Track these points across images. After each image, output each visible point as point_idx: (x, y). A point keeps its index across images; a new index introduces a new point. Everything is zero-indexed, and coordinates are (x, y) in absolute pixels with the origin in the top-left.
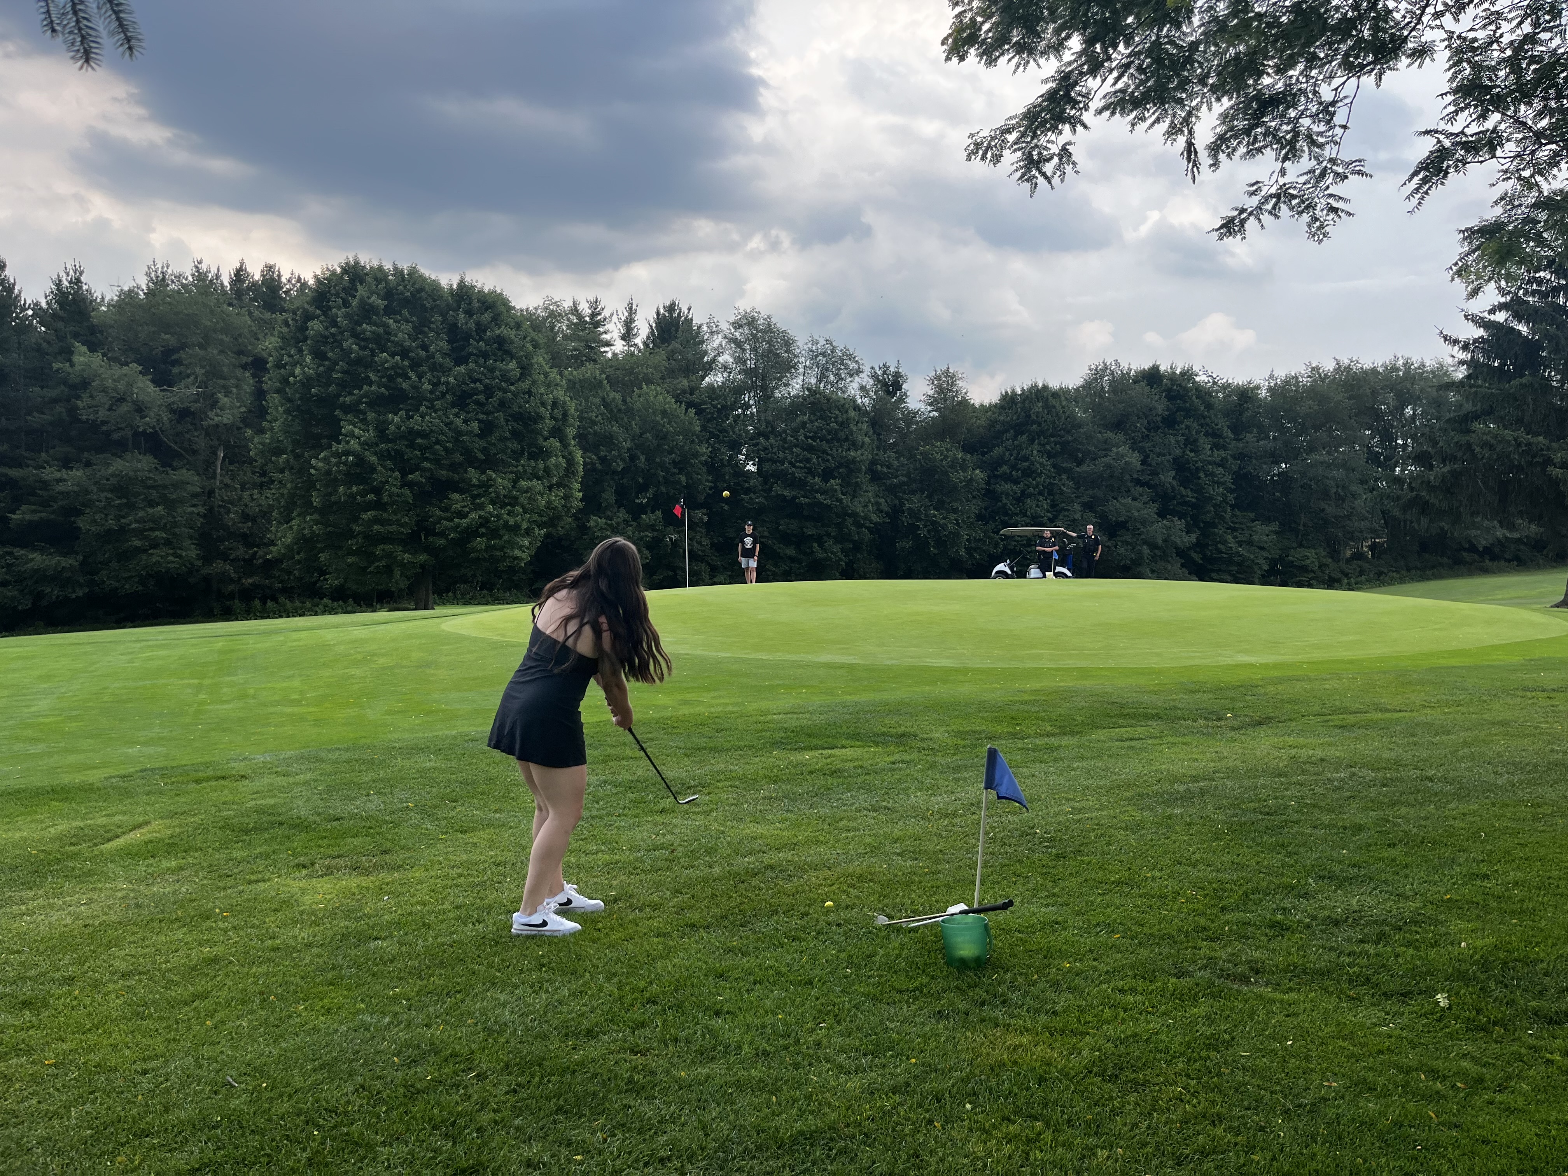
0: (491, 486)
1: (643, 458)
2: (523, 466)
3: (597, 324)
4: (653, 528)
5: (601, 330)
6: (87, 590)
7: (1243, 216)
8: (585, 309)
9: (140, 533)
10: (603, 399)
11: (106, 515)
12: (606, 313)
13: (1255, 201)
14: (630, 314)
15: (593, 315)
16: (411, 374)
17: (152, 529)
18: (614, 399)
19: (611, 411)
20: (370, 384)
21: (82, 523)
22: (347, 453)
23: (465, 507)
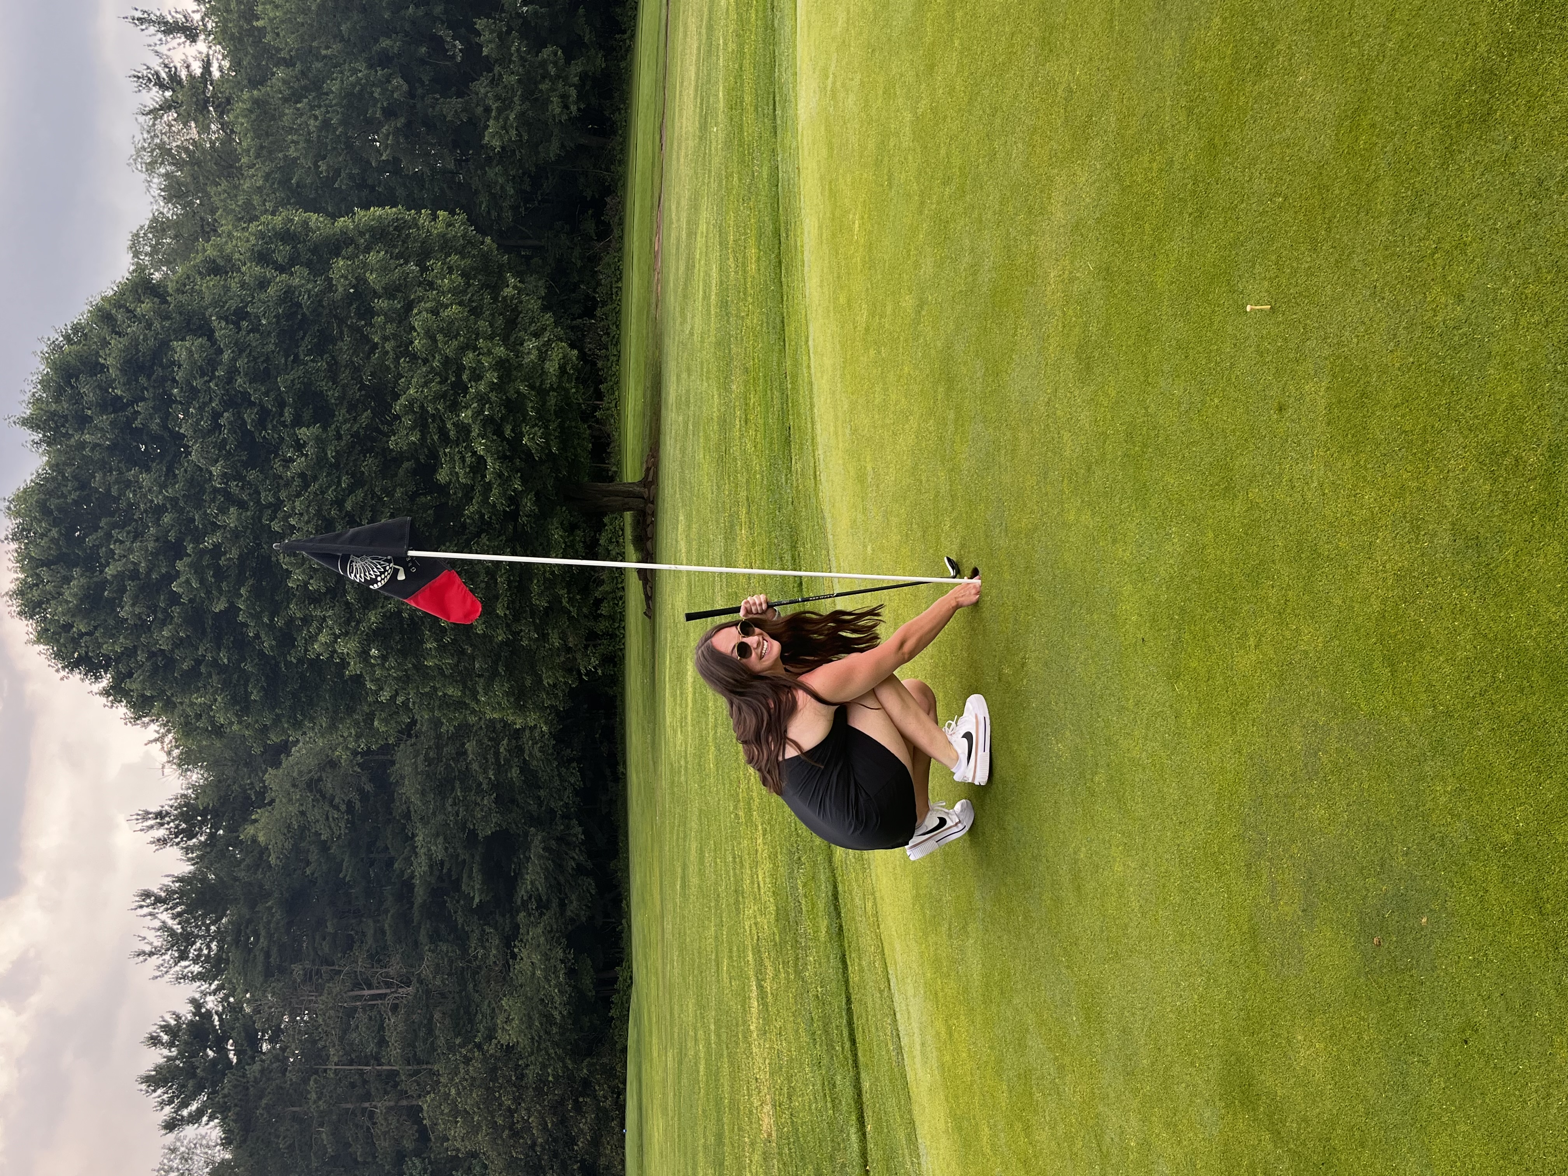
0: (422, 407)
2: (385, 339)
16: (208, 542)
22: (364, 655)
23: (463, 459)
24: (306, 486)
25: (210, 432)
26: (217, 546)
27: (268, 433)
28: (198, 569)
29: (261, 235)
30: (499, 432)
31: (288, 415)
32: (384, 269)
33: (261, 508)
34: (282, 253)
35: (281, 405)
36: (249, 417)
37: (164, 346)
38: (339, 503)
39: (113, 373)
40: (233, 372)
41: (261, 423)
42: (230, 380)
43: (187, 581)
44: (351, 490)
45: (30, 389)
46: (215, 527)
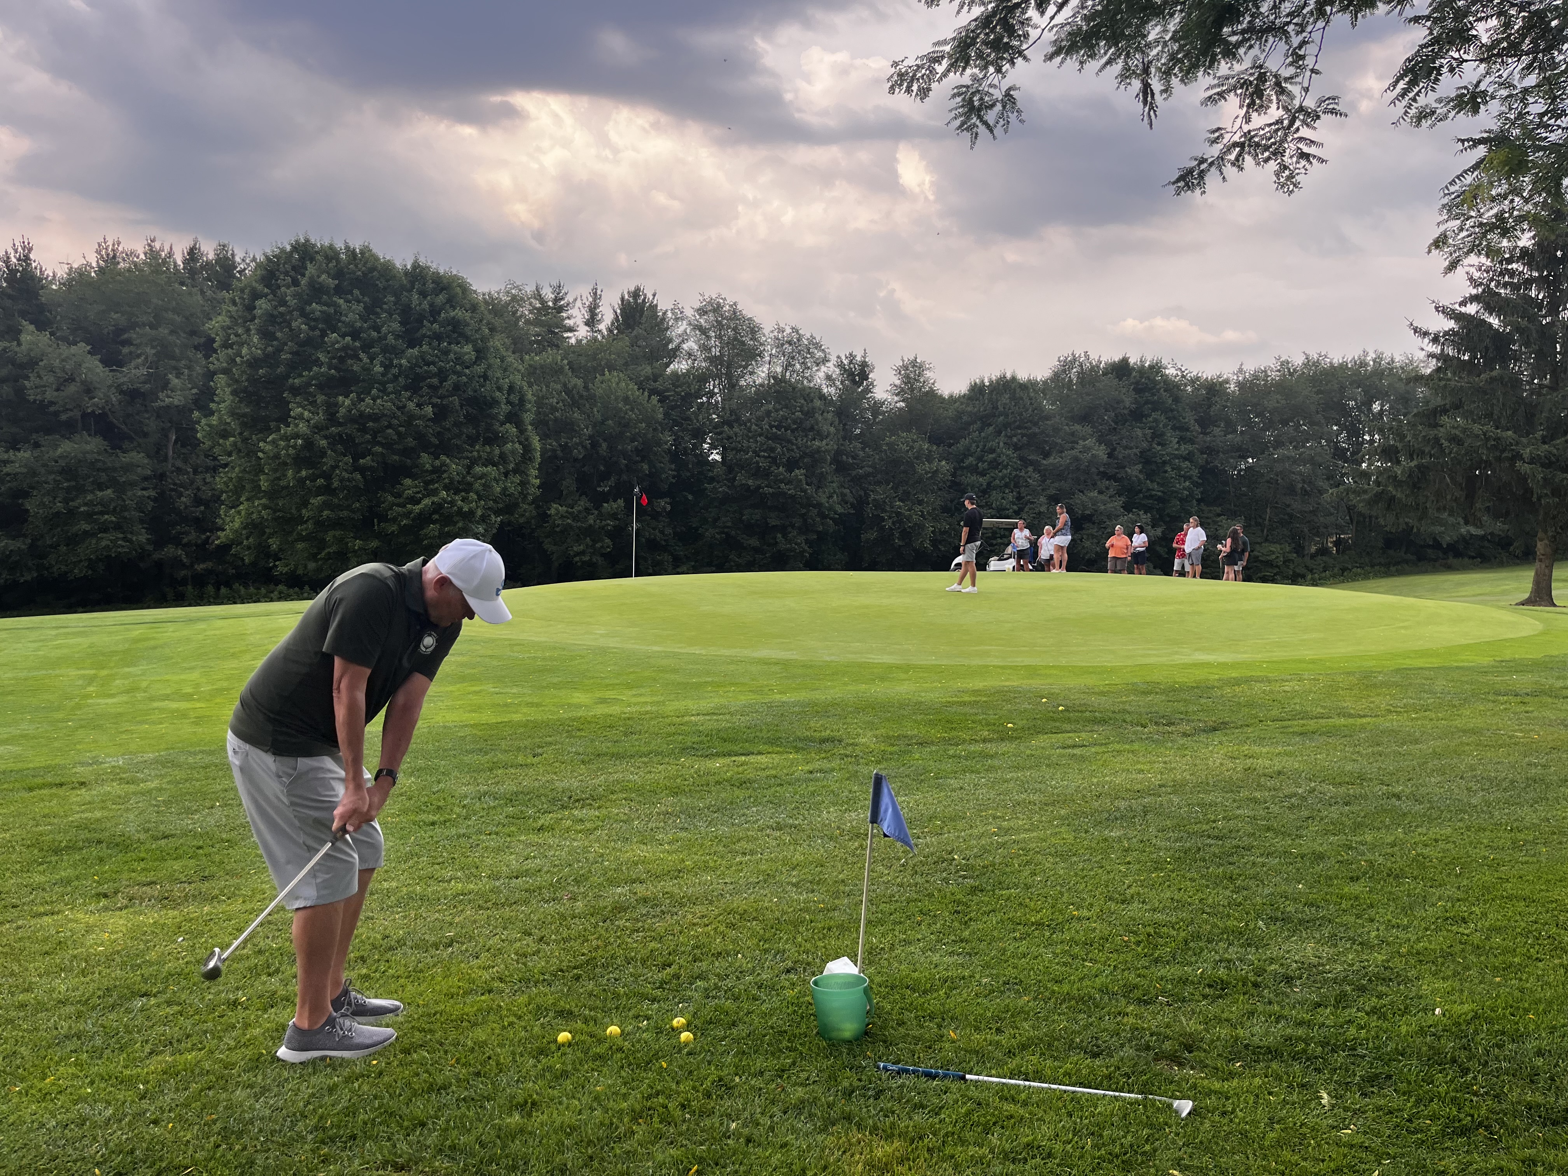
0: (445, 471)
1: (604, 445)
2: (478, 451)
3: (560, 309)
4: (614, 516)
5: (564, 315)
6: (35, 575)
7: (1203, 167)
8: (548, 295)
9: (88, 516)
10: (565, 385)
11: (55, 498)
12: (569, 298)
13: (1215, 151)
14: (595, 300)
15: (556, 300)
16: (362, 355)
17: (102, 513)
18: (575, 385)
19: (572, 398)
20: (320, 366)
21: (30, 505)
22: (297, 436)
23: (418, 493)
24: (399, 408)
25: (424, 360)
26: (361, 360)
27: (425, 389)
28: (345, 348)
29: (521, 388)
30: (435, 512)
31: (435, 400)
32: (513, 452)
33: (383, 384)
34: (514, 398)
35: (441, 397)
36: (435, 381)
37: (468, 340)
38: (390, 426)
39: (452, 314)
40: (460, 375)
41: (430, 386)
42: (455, 372)
43: (338, 342)
44: (399, 434)
45: (434, 266)
46: (372, 359)
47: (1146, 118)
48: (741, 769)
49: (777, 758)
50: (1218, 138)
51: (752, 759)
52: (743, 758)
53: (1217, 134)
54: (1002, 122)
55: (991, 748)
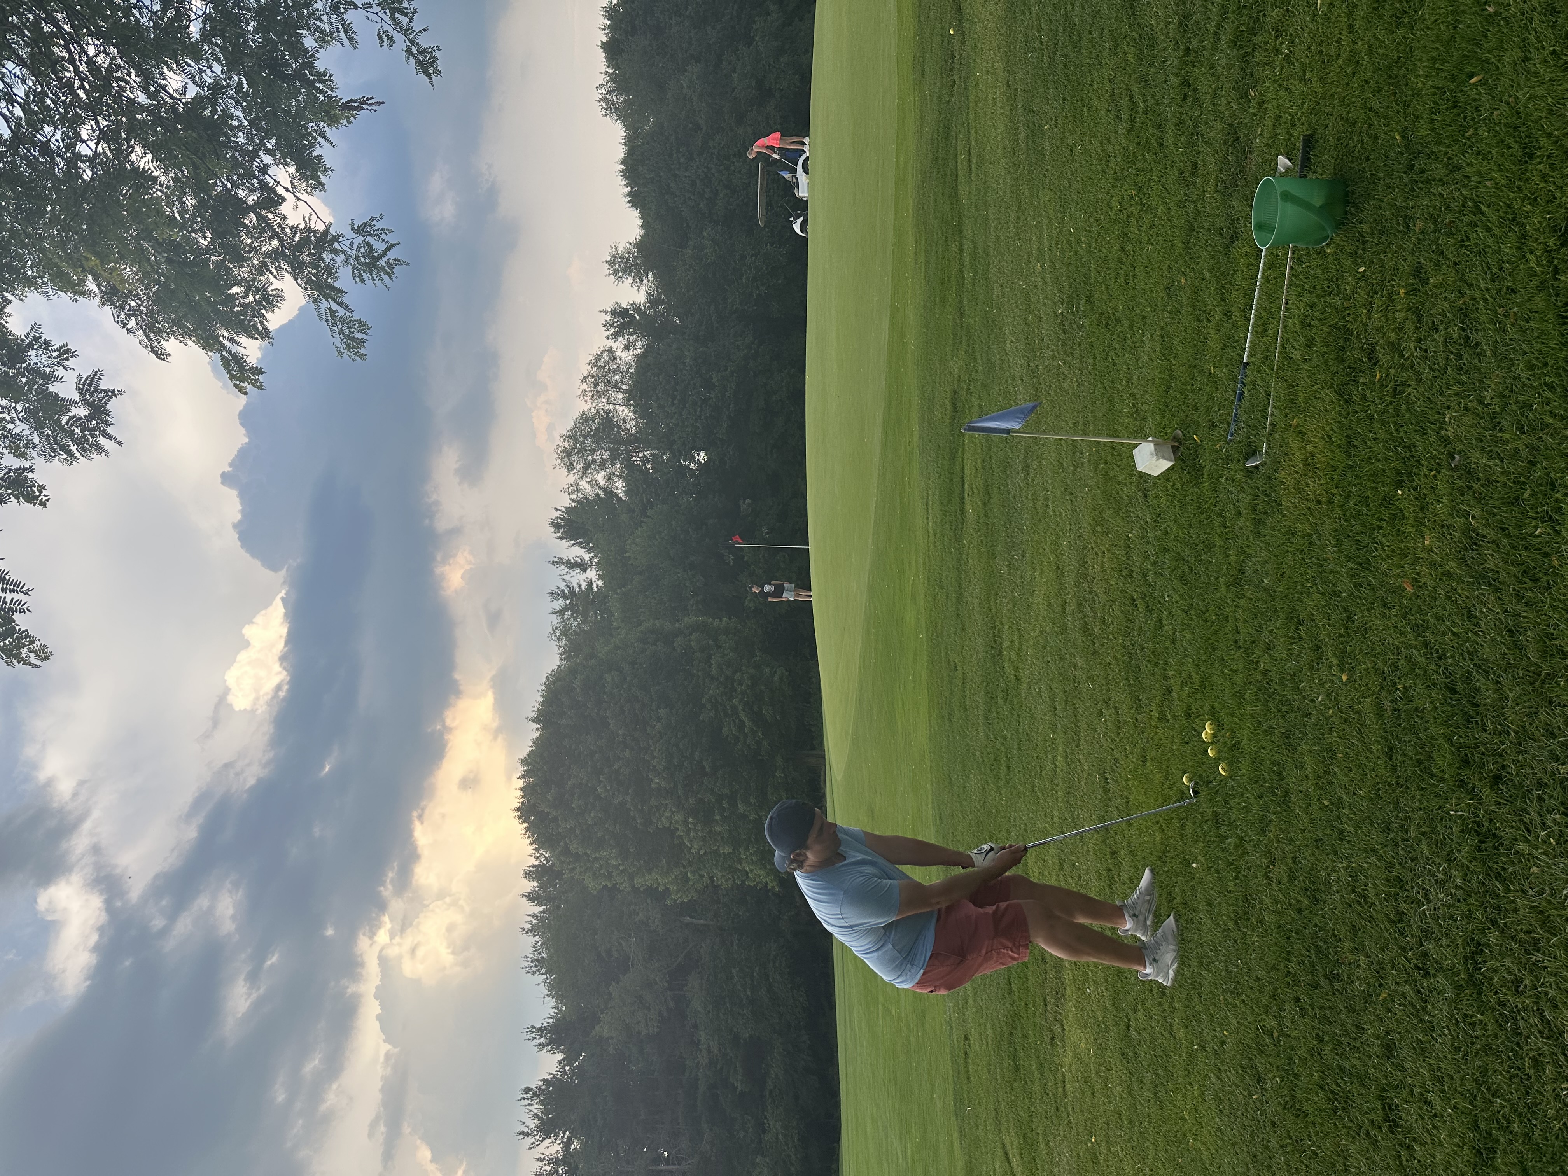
1: (692, 558)
2: (698, 671)
10: (639, 592)
14: (563, 563)
15: (565, 597)
17: (752, 978)
18: (639, 582)
19: (651, 586)
20: (625, 801)
24: (661, 737)
25: (619, 715)
26: (620, 768)
27: (645, 714)
28: (610, 780)
29: (642, 632)
30: (751, 709)
31: (654, 706)
32: (699, 640)
33: (640, 749)
34: (651, 638)
35: (652, 701)
36: (637, 707)
37: (601, 678)
38: (677, 745)
39: (579, 690)
40: (631, 685)
41: (642, 710)
42: (630, 689)
43: (605, 787)
44: (683, 738)
45: (536, 705)
46: (619, 759)
47: (374, 108)
48: (976, 491)
49: (968, 455)
50: (387, 36)
51: (967, 479)
52: (966, 486)
53: (384, 37)
54: (383, 236)
55: (967, 245)
